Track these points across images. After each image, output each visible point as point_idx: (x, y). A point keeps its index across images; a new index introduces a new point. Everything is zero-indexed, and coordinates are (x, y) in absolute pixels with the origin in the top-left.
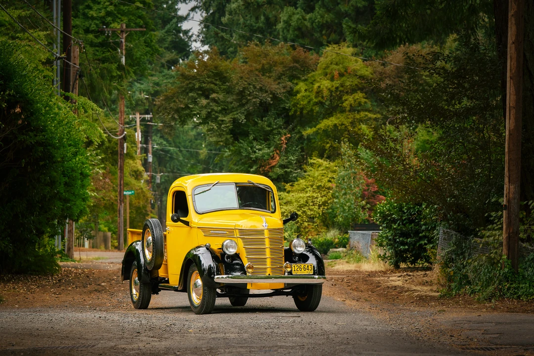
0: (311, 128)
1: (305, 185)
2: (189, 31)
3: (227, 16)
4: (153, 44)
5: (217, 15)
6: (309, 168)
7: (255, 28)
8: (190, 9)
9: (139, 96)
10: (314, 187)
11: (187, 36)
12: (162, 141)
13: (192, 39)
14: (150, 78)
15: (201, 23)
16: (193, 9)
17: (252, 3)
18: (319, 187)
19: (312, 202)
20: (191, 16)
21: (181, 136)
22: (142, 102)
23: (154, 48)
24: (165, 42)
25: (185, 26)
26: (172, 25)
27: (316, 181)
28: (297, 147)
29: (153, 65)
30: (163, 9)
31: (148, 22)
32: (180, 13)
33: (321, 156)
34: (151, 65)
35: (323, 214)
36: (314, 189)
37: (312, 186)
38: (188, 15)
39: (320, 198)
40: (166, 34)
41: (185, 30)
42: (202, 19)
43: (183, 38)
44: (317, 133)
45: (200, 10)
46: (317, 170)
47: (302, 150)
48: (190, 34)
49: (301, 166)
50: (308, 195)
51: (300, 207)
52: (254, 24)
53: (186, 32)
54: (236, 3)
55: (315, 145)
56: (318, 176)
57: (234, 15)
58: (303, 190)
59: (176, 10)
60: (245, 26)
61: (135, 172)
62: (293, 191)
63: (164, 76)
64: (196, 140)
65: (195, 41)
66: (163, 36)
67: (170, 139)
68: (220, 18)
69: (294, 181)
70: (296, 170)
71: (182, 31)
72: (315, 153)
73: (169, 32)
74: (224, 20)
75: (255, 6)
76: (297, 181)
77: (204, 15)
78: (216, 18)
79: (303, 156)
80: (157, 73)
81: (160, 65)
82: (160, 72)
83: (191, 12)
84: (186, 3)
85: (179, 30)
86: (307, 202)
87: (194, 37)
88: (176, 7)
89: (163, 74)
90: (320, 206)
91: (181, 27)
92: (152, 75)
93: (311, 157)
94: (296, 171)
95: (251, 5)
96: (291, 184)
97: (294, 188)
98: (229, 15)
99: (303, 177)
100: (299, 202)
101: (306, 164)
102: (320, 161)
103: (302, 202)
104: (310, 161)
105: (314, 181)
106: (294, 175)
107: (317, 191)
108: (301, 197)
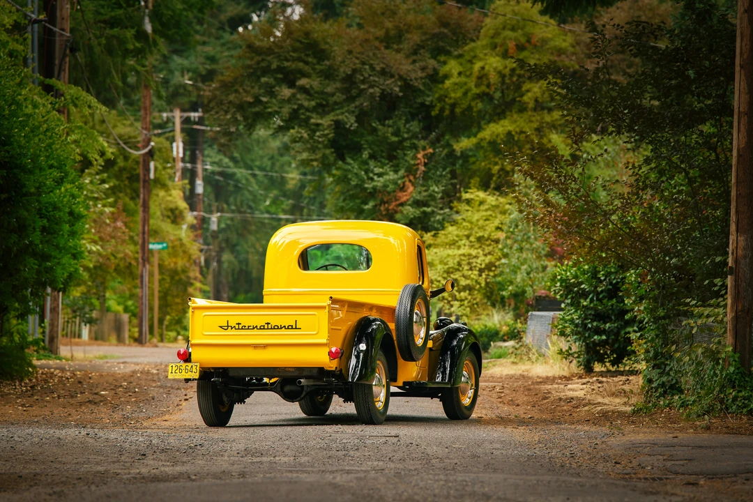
0: (469, 137)
1: (457, 236)
6: (463, 207)
10: (472, 239)
18: (479, 239)
19: (469, 264)
27: (476, 229)
28: (445, 169)
33: (485, 186)
35: (487, 284)
36: (471, 242)
37: (468, 237)
39: (481, 258)
44: (478, 147)
46: (478, 211)
47: (453, 175)
49: (451, 202)
50: (461, 251)
51: (448, 272)
55: (475, 167)
56: (478, 220)
58: (453, 244)
61: (172, 210)
62: (436, 246)
69: (437, 229)
70: (441, 209)
72: (476, 180)
76: (443, 228)
79: (454, 185)
86: (459, 264)
90: (481, 271)
93: (467, 187)
94: (442, 212)
96: (433, 233)
97: (439, 241)
99: (454, 223)
100: (446, 264)
101: (459, 199)
102: (482, 195)
103: (452, 263)
104: (465, 196)
105: (472, 229)
106: (438, 217)
107: (477, 245)
108: (449, 255)
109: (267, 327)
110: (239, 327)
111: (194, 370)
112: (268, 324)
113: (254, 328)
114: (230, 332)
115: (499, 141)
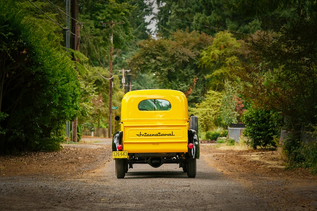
0: (209, 74)
1: (206, 104)
2: (150, 29)
3: (169, 22)
4: (130, 34)
5: (164, 22)
6: (207, 96)
7: (181, 25)
8: (151, 18)
9: (125, 61)
10: (210, 105)
11: (149, 32)
12: (138, 84)
13: (152, 33)
14: (130, 52)
15: (156, 25)
16: (152, 19)
17: (180, 12)
18: (213, 105)
19: (209, 113)
20: (152, 22)
21: (147, 82)
22: (126, 64)
23: (130, 35)
24: (138, 34)
25: (148, 27)
26: (141, 26)
27: (211, 102)
28: (202, 84)
29: (132, 46)
30: (137, 18)
31: (128, 23)
32: (146, 21)
33: (214, 89)
34: (131, 45)
35: (215, 119)
36: (210, 106)
37: (209, 105)
38: (150, 22)
39: (213, 111)
40: (138, 30)
41: (148, 29)
42: (157, 23)
43: (147, 33)
44: (212, 77)
45: (156, 19)
46: (212, 97)
47: (205, 86)
48: (151, 31)
49: (204, 94)
50: (207, 109)
51: (203, 116)
52: (181, 23)
53: (149, 30)
54: (173, 15)
55: (211, 84)
56: (212, 100)
57: (172, 21)
58: (205, 107)
59: (144, 19)
60: (177, 24)
62: (199, 108)
63: (137, 51)
64: (155, 84)
65: (153, 34)
66: (137, 31)
67: (141, 83)
68: (165, 23)
69: (200, 103)
70: (201, 96)
71: (147, 29)
72: (211, 88)
73: (140, 29)
74: (168, 23)
75: (182, 14)
76: (202, 102)
77: (158, 21)
78: (164, 23)
79: (205, 89)
80: (134, 50)
81: (135, 46)
82: (136, 49)
83: (151, 20)
84: (149, 16)
85: (145, 29)
86: (206, 113)
87: (153, 33)
88: (144, 18)
89: (137, 50)
90: (213, 115)
91: (146, 27)
92: (131, 51)
93: (209, 89)
94: (201, 97)
95: (180, 13)
96: (198, 103)
97: (200, 106)
98: (170, 21)
99: (205, 100)
100: (202, 113)
101: (206, 93)
102: (213, 92)
103: (204, 113)
104: (208, 92)
105: (210, 102)
106: (200, 99)
107: (212, 107)
108: (203, 110)
109: (159, 135)
110: (146, 135)
111: (125, 154)
112: (159, 133)
113: (153, 135)
114: (141, 137)
115: (218, 75)
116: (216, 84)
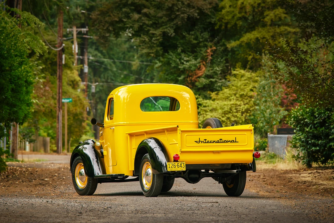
0: (235, 41)
1: (229, 94)
6: (232, 78)
9: (76, 10)
10: (237, 95)
18: (241, 96)
19: (236, 109)
21: (115, 48)
27: (239, 90)
28: (222, 58)
33: (244, 67)
36: (237, 97)
37: (235, 95)
39: (243, 106)
44: (240, 46)
46: (240, 80)
47: (227, 61)
49: (225, 76)
50: (232, 102)
51: (225, 113)
55: (239, 57)
56: (240, 86)
58: (227, 98)
61: (72, 81)
62: (218, 99)
64: (129, 52)
69: (219, 91)
70: (221, 79)
72: (239, 64)
76: (222, 90)
79: (227, 67)
86: (231, 109)
90: (243, 113)
93: (234, 67)
94: (221, 81)
96: (216, 92)
97: (219, 97)
99: (228, 87)
100: (223, 109)
101: (230, 74)
102: (243, 72)
103: (226, 109)
104: (235, 72)
105: (237, 90)
106: (219, 84)
107: (240, 99)
108: (225, 105)
115: (252, 43)
116: (247, 58)
